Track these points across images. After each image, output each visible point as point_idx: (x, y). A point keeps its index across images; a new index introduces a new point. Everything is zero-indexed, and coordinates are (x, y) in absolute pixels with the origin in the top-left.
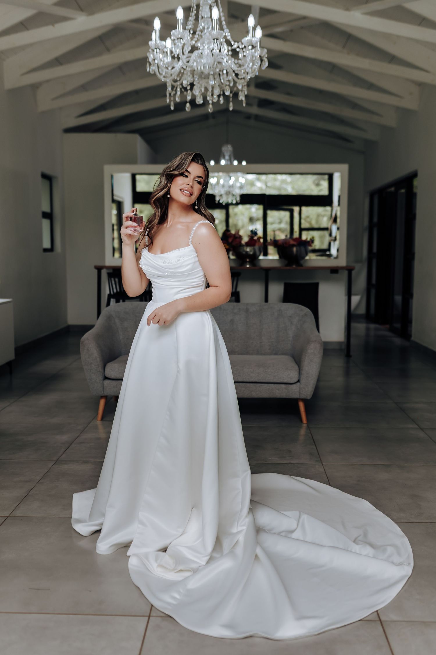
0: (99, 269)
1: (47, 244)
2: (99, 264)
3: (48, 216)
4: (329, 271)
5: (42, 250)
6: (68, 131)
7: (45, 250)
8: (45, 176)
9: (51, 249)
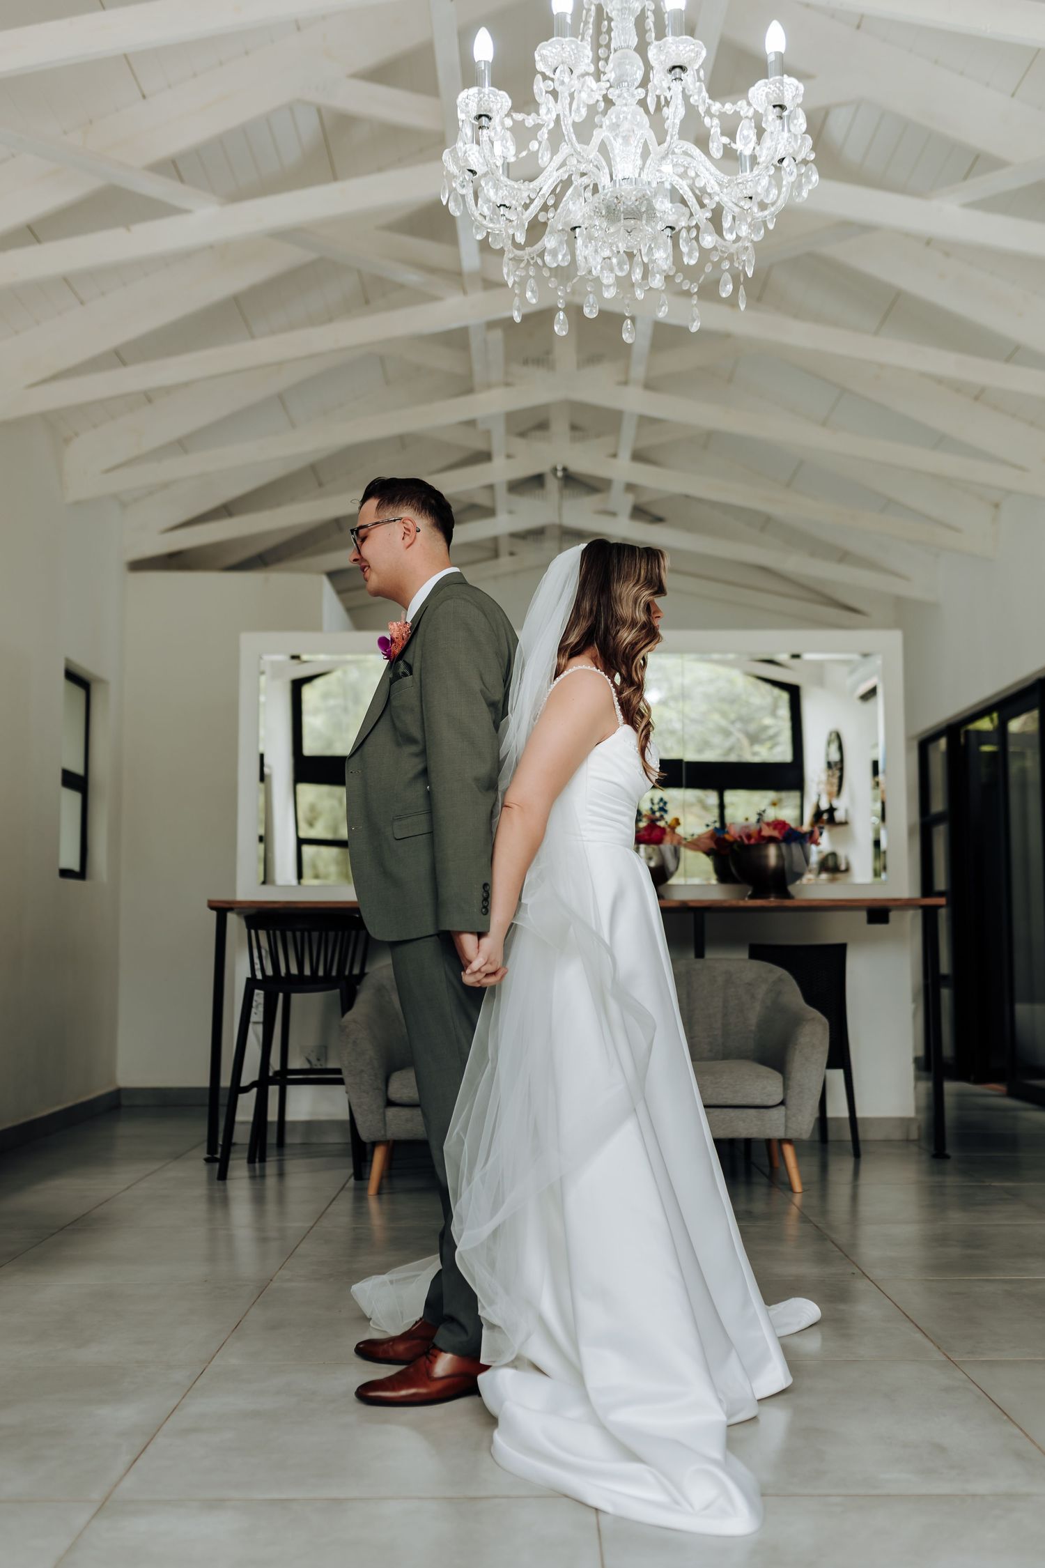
0: (222, 910)
1: (70, 860)
2: (222, 896)
3: (76, 782)
4: (863, 915)
5: (57, 873)
6: (138, 566)
7: (65, 873)
8: (73, 677)
9: (81, 874)
